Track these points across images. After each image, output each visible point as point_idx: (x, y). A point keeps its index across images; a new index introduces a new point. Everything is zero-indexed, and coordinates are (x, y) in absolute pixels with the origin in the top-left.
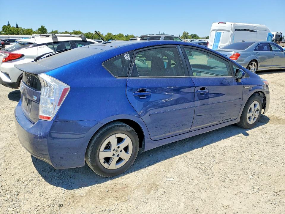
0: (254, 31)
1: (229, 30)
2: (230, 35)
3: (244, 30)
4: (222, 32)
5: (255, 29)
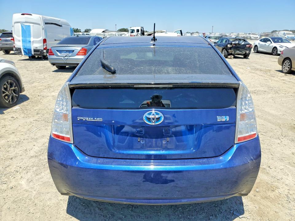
0: (60, 26)
1: (39, 23)
2: (41, 29)
3: (52, 24)
4: (31, 25)
5: (60, 23)
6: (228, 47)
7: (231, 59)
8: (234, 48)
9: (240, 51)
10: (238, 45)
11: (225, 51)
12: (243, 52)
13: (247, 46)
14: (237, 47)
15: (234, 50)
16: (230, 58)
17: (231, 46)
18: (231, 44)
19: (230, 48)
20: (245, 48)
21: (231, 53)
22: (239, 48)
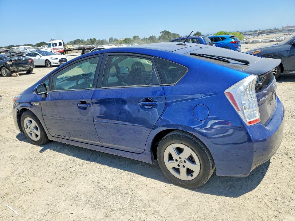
6: (9, 65)
7: (17, 76)
8: (15, 65)
9: (23, 67)
10: (18, 62)
11: (6, 69)
12: (27, 67)
13: (29, 61)
14: (18, 63)
15: (16, 67)
16: (15, 76)
17: (12, 63)
18: (11, 61)
19: (12, 65)
20: (28, 63)
21: (13, 70)
22: (21, 64)
